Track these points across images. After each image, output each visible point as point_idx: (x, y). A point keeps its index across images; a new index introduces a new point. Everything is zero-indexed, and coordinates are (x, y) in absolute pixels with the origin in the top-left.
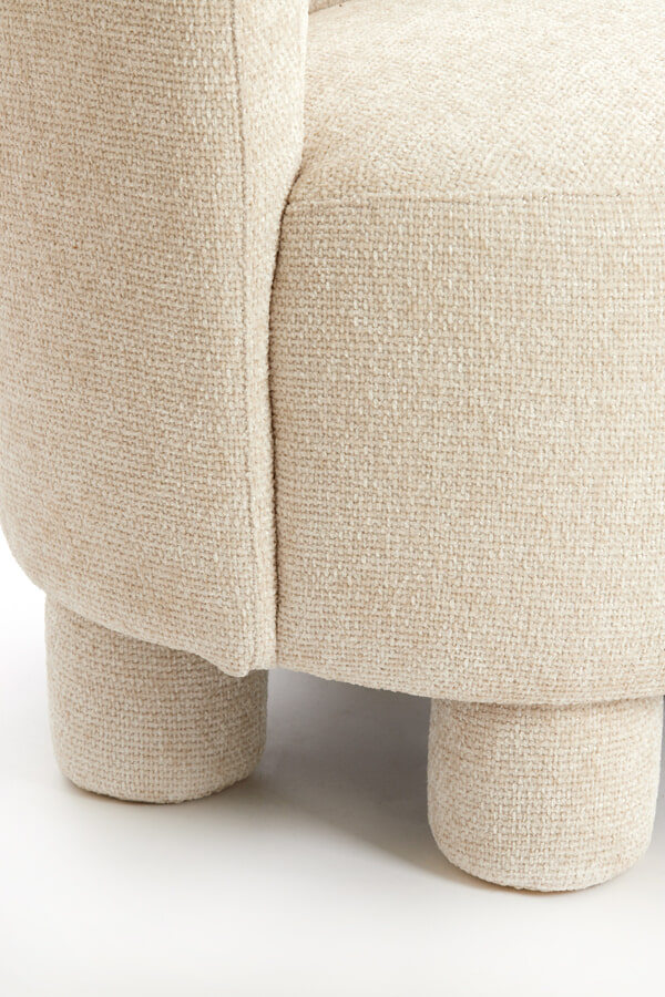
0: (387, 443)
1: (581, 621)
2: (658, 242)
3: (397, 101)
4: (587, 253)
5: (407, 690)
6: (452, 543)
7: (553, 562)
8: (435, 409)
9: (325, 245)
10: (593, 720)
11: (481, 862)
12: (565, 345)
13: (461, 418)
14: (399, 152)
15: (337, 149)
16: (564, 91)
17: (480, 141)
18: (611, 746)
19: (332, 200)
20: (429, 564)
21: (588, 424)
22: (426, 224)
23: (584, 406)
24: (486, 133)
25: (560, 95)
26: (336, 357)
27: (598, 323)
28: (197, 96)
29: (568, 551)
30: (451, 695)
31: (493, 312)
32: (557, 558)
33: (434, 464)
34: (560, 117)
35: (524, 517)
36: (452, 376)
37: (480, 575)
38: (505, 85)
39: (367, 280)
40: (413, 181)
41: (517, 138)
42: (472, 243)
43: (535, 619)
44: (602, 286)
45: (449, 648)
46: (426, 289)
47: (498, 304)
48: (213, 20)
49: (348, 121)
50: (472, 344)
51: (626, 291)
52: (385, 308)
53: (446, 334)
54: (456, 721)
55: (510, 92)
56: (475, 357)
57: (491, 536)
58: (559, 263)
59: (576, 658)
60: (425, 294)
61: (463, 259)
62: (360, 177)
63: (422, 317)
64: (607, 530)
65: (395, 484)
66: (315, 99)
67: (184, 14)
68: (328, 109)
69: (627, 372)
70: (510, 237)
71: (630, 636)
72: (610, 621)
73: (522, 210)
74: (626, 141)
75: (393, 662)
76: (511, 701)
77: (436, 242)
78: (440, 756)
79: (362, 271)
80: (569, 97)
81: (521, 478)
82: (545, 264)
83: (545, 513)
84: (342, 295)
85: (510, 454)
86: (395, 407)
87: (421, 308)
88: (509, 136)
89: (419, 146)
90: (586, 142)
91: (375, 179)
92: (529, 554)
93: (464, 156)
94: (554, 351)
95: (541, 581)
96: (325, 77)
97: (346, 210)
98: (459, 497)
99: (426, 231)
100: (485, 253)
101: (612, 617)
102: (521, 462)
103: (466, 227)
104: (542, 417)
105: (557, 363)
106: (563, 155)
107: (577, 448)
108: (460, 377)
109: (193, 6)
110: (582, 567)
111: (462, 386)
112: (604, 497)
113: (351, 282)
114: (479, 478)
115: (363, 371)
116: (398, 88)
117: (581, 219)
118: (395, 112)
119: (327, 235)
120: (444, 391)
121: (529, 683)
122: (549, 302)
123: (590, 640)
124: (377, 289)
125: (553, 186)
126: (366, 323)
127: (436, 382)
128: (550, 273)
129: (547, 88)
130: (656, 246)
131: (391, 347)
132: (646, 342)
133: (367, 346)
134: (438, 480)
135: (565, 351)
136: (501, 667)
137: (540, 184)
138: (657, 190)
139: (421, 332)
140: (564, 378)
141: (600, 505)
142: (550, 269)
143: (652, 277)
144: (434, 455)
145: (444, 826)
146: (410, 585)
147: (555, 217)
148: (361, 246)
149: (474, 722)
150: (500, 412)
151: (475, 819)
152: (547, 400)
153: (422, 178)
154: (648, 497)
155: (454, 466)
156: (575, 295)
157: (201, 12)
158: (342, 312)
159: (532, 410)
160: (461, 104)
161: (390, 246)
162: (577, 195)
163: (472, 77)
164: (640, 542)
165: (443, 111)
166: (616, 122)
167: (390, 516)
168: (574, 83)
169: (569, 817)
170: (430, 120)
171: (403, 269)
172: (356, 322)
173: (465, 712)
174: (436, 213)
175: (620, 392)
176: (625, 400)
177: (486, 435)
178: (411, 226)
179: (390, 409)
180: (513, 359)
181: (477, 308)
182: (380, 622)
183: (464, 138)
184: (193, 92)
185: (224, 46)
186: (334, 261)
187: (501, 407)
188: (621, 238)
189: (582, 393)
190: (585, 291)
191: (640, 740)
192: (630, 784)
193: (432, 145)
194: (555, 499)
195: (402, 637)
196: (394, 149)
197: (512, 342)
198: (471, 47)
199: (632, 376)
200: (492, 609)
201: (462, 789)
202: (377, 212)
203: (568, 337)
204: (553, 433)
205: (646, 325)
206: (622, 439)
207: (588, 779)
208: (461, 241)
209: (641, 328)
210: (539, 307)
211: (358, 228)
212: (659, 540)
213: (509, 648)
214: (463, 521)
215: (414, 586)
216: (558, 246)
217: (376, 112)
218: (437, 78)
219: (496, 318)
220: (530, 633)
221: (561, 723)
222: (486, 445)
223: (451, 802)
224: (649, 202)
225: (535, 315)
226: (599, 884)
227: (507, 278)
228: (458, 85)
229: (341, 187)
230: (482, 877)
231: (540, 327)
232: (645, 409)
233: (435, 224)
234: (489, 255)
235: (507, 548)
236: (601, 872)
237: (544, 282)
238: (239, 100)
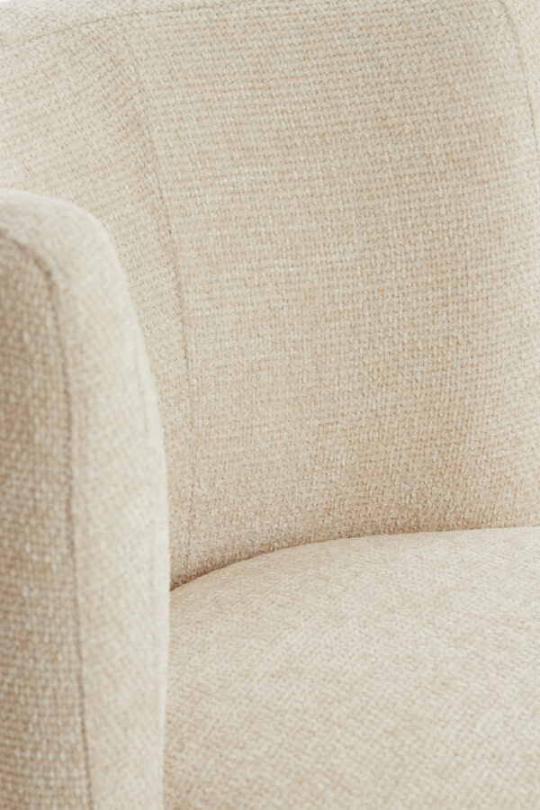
3: (270, 769)
16: (459, 758)
25: (455, 765)
28: (42, 791)
34: (455, 797)
38: (391, 749)
48: (60, 711)
49: (213, 793)
55: (398, 759)
66: (175, 757)
67: (27, 704)
68: (190, 775)
80: (464, 767)
96: (186, 726)
109: (37, 696)
116: (270, 747)
118: (267, 785)
129: (440, 754)
157: (46, 702)
163: (353, 734)
165: (321, 786)
168: (470, 746)
184: (37, 787)
185: (72, 738)
198: (351, 687)
217: (245, 784)
218: (314, 734)
228: (338, 746)
238: (90, 795)
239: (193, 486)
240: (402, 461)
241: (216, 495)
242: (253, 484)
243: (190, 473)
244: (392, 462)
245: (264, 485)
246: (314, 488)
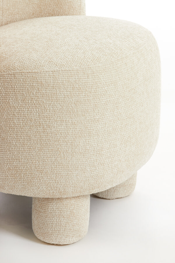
0: (20, 133)
1: (69, 176)
2: (85, 82)
3: (20, 48)
4: (68, 85)
5: (26, 195)
6: (36, 158)
7: (62, 162)
8: (31, 124)
9: (3, 84)
10: (73, 201)
11: (46, 238)
12: (63, 108)
13: (38, 126)
14: (21, 61)
15: (5, 60)
17: (41, 58)
18: (77, 208)
19: (4, 73)
20: (31, 163)
21: (69, 127)
22: (28, 78)
23: (68, 123)
24: (42, 56)
25: (60, 46)
26: (6, 112)
27: (71, 102)
29: (65, 159)
30: (37, 196)
31: (45, 100)
32: (63, 161)
33: (32, 138)
34: (60, 52)
35: (54, 151)
36: (35, 116)
37: (44, 166)
38: (46, 44)
39: (13, 93)
40: (24, 68)
41: (50, 57)
42: (39, 83)
43: (58, 176)
44: (72, 93)
45: (36, 184)
46: (28, 94)
47: (46, 98)
49: (7, 53)
50: (40, 108)
51: (78, 94)
52: (18, 99)
53: (34, 106)
54: (39, 203)
55: (48, 46)
56: (41, 111)
57: (46, 156)
58: (61, 87)
59: (68, 186)
60: (28, 96)
61: (37, 87)
62: (11, 67)
63: (27, 102)
64: (75, 153)
65: (22, 143)
69: (79, 114)
70: (49, 81)
71: (81, 180)
72: (76, 176)
73: (52, 75)
74: (76, 57)
75: (22, 188)
76: (52, 197)
77: (30, 83)
78: (35, 212)
79: (12, 90)
80: (62, 47)
81: (53, 141)
82: (57, 88)
83: (59, 150)
84: (7, 97)
85: (50, 135)
86: (21, 124)
87: (27, 99)
88: (48, 56)
89: (25, 59)
90: (67, 57)
91: (15, 67)
92: (56, 160)
93: (37, 62)
94: (60, 109)
95: (59, 167)
97: (8, 75)
98: (38, 146)
99: (28, 80)
100: (43, 85)
101: (77, 175)
102: (53, 137)
103: (38, 79)
104: (58, 126)
105: (61, 112)
106: (61, 61)
107: (67, 133)
108: (37, 116)
110: (69, 163)
111: (38, 118)
112: (74, 145)
113: (9, 93)
114: (43, 141)
115: (13, 115)
116: (20, 45)
117: (66, 76)
118: (19, 51)
119: (3, 82)
120: (33, 120)
121: (56, 192)
122: (59, 97)
123: (71, 181)
124: (16, 95)
125: (59, 68)
126: (13, 103)
127: (32, 118)
128: (59, 90)
129: (57, 45)
130: (85, 83)
131: (20, 109)
132: (83, 106)
133: (14, 109)
134: (33, 142)
135: (63, 109)
136: (49, 188)
137: (56, 68)
138: (84, 69)
139: (27, 105)
140: (63, 116)
141: (73, 147)
142: (59, 89)
143: (84, 91)
144: (31, 136)
145: (36, 229)
146: (26, 169)
147: (60, 76)
148: (12, 84)
149: (43, 203)
150: (48, 125)
151: (44, 227)
152: (59, 121)
153: (26, 67)
154: (85, 145)
155: (36, 139)
156: (65, 95)
158: (7, 101)
159: (55, 124)
160: (35, 49)
161: (19, 84)
162: (65, 71)
163: (38, 42)
164: (83, 156)
165: (31, 51)
166: (74, 53)
167: (21, 151)
168: (63, 43)
169: (67, 226)
170: (28, 53)
171: (22, 90)
172: (11, 103)
173: (41, 200)
174: (30, 75)
175: (77, 119)
176: (78, 121)
177: (44, 130)
178: (24, 79)
179: (20, 125)
180: (50, 111)
181: (41, 99)
182: (19, 178)
183: (36, 57)
186: (5, 88)
187: (48, 123)
188: (76, 81)
189: (68, 119)
190: (68, 94)
191: (85, 206)
192: (82, 217)
193: (29, 59)
194: (62, 146)
195: (24, 182)
196: (19, 60)
197: (50, 107)
198: (38, 35)
199: (80, 115)
200: (47, 174)
201: (41, 220)
202: (16, 76)
203: (64, 106)
204: (61, 130)
205: (83, 102)
206: (78, 131)
207: (72, 216)
208: (37, 83)
209: (82, 103)
210: (56, 98)
211: (11, 80)
212: (88, 156)
213: (51, 184)
214: (39, 152)
215: (27, 169)
216: (61, 83)
217: (14, 51)
218: (29, 43)
219: (46, 101)
220: (56, 180)
221: (65, 202)
222: (44, 133)
223: (38, 223)
224: (83, 72)
225: (55, 100)
226: (75, 242)
227: (48, 91)
228: (35, 44)
229: (6, 70)
230: (46, 242)
231: (57, 103)
232: (83, 123)
233: (30, 78)
234: (44, 86)
235: (50, 159)
236: (76, 239)
237: (57, 92)
239: (3, 5)
240: (49, 2)
241: (8, 8)
242: (16, 6)
243: (2, 2)
244: (47, 2)
245: (18, 6)
246: (30, 8)
